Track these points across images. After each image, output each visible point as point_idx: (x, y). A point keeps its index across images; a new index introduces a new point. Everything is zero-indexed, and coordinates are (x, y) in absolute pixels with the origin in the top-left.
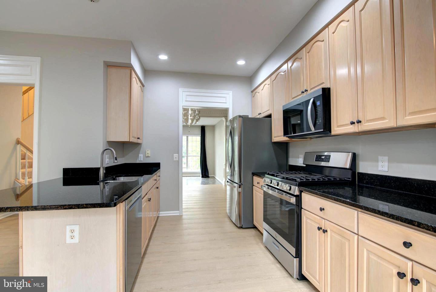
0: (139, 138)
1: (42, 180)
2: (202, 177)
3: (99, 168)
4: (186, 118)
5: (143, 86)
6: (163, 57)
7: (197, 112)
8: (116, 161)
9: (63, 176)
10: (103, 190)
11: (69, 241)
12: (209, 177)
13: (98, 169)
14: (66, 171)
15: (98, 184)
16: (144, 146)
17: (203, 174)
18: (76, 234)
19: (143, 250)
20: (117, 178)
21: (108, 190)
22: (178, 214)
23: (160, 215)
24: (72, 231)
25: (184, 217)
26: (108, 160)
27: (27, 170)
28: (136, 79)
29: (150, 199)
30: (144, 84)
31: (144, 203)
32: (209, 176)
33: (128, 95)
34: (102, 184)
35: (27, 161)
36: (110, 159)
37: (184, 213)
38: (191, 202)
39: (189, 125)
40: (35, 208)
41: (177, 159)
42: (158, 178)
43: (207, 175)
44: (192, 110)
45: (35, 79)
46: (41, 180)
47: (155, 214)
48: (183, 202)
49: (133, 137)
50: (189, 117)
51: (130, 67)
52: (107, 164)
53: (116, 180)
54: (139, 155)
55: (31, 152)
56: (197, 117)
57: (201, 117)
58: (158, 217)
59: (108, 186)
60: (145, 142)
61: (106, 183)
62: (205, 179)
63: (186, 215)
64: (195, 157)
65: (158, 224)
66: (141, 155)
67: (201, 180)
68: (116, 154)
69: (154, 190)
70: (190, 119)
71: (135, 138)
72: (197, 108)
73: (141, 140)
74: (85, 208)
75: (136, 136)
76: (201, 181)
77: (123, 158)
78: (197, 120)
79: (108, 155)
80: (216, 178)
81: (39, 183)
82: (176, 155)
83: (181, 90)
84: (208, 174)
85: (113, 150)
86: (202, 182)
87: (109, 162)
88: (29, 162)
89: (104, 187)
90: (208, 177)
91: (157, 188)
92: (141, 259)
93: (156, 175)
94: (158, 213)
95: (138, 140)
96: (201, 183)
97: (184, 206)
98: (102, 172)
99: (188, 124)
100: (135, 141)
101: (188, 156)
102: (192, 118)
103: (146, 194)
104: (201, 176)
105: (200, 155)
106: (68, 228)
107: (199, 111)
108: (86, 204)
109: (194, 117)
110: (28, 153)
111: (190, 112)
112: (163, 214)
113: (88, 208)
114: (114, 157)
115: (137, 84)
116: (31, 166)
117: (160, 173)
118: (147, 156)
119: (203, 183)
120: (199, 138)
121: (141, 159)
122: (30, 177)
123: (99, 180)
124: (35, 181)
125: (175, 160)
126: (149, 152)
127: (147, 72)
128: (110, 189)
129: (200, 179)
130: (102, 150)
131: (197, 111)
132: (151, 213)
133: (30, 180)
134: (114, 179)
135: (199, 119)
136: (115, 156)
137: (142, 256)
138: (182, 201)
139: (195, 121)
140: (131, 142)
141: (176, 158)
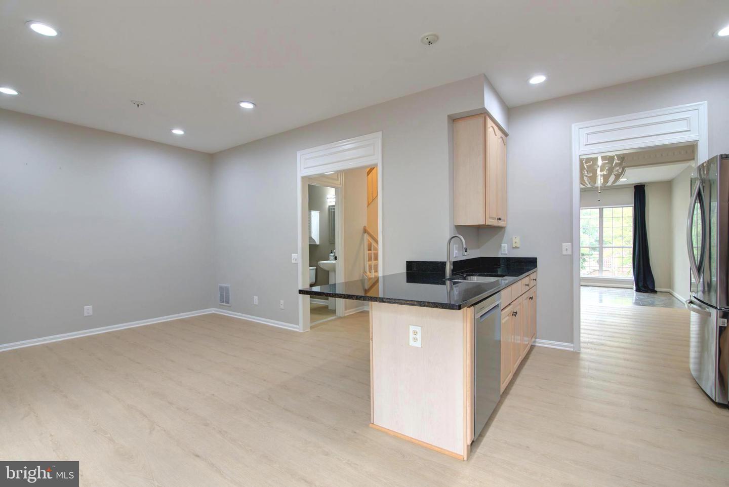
0: (500, 219)
1: (388, 273)
2: (636, 291)
3: (446, 262)
4: (591, 175)
5: (506, 135)
6: (538, 79)
7: (616, 161)
8: (466, 253)
9: (407, 270)
10: (450, 291)
11: (412, 343)
12: (656, 292)
13: (444, 264)
14: (410, 265)
15: (444, 283)
16: (509, 229)
17: (641, 284)
18: (419, 336)
19: (503, 386)
20: (469, 277)
21: (457, 293)
22: (572, 349)
23: (537, 344)
24: (415, 333)
25: (582, 356)
26: (456, 251)
27: (373, 263)
28: (494, 129)
29: (516, 313)
30: (507, 132)
31: (505, 317)
32: (656, 289)
33: (481, 157)
34: (448, 282)
35: (373, 252)
36: (459, 250)
37: (582, 350)
38: (601, 334)
39: (598, 187)
40: (382, 300)
41: (569, 252)
42: (532, 283)
43: (650, 287)
44: (603, 158)
45: (376, 159)
46: (385, 274)
47: (527, 341)
48: (582, 331)
49: (491, 218)
50: (599, 172)
51: (484, 114)
52: (455, 257)
53: (467, 280)
54: (501, 246)
55: (377, 242)
56: (618, 169)
57: (625, 169)
58: (532, 347)
59: (457, 288)
60: (511, 225)
61: (455, 283)
62: (644, 296)
63: (586, 354)
64: (621, 249)
65: (531, 357)
66: (505, 246)
67: (635, 296)
68: (466, 244)
69: (524, 300)
70: (601, 176)
71: (494, 218)
72: (618, 153)
73: (504, 221)
74: (427, 306)
75: (495, 216)
76: (634, 298)
77: (478, 250)
78: (618, 177)
79: (457, 246)
80: (676, 294)
81: (384, 277)
82: (566, 245)
83: (575, 127)
84: (654, 285)
85: (462, 238)
86: (636, 300)
87: (458, 255)
88: (374, 254)
89: (451, 288)
90: (653, 291)
91: (531, 298)
92: (500, 398)
93: (528, 278)
94: (533, 339)
95: (500, 221)
96: (634, 301)
97: (584, 337)
98: (448, 268)
99: (596, 185)
100: (494, 223)
101: (603, 247)
102: (605, 173)
103: (510, 304)
104: (635, 287)
105: (632, 246)
106: (412, 328)
107: (622, 158)
108: (428, 302)
109: (610, 171)
110: (374, 244)
111: (600, 162)
112: (541, 343)
113: (430, 307)
114: (463, 247)
115: (496, 135)
116: (376, 259)
117: (537, 275)
118: (514, 245)
119: (638, 303)
120: (629, 211)
121: (505, 251)
122: (376, 271)
123: (445, 278)
124: (380, 274)
125: (564, 253)
126: (517, 241)
127: (512, 111)
128: (459, 293)
129: (633, 293)
130: (448, 237)
131: (616, 157)
132: (519, 338)
133: (376, 274)
134: (465, 279)
135: (621, 173)
136: (465, 247)
137: (501, 393)
138: (580, 329)
139: (612, 178)
140: (488, 225)
141: (567, 250)
